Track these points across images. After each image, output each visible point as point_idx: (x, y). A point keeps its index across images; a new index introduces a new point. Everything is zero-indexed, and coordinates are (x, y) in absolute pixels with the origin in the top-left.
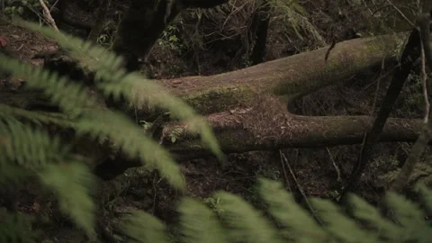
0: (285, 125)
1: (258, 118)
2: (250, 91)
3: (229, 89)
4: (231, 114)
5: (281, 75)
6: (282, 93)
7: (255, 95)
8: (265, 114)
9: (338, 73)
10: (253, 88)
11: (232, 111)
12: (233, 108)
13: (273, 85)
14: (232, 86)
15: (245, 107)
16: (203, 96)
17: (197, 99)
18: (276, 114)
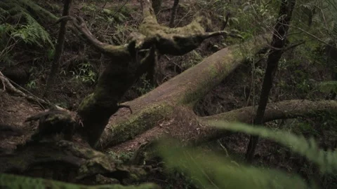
0: (199, 126)
1: (179, 125)
2: (168, 106)
3: (155, 108)
4: (161, 127)
5: (184, 88)
6: (188, 102)
7: (173, 108)
8: (184, 121)
9: (218, 78)
10: (169, 103)
11: (161, 125)
12: (161, 123)
13: (182, 97)
14: (156, 105)
15: (169, 119)
16: (139, 118)
17: (135, 121)
18: (190, 120)
